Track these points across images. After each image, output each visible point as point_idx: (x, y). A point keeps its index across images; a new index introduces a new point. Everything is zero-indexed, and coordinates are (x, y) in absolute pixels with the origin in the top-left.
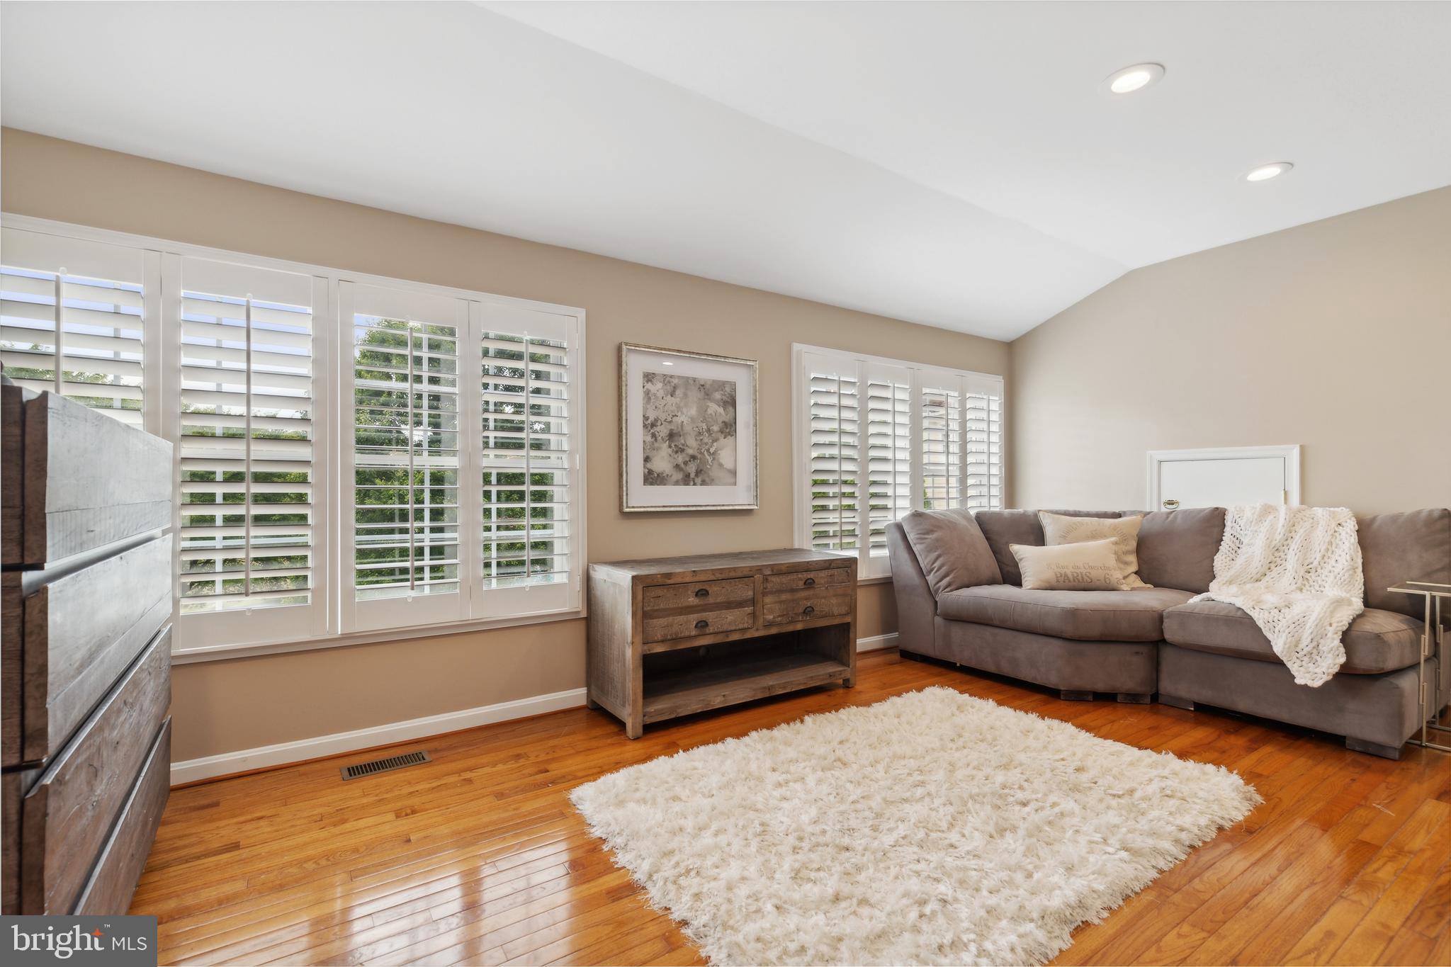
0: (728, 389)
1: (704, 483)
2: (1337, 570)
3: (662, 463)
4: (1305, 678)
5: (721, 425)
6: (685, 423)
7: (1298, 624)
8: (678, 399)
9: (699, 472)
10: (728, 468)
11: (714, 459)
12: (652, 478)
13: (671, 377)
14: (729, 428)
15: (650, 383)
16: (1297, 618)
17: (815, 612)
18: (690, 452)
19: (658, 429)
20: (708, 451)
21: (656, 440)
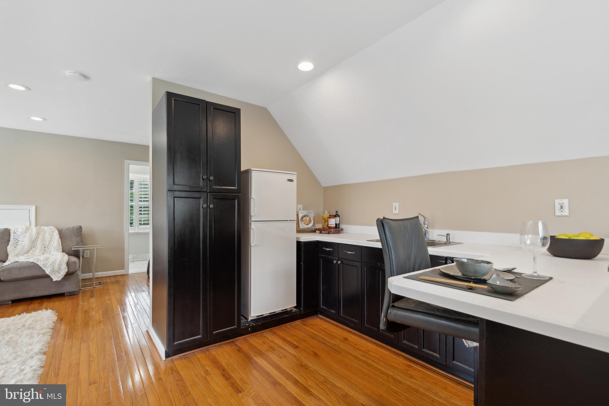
2: (54, 246)
4: (56, 278)
7: (54, 263)
16: (53, 262)
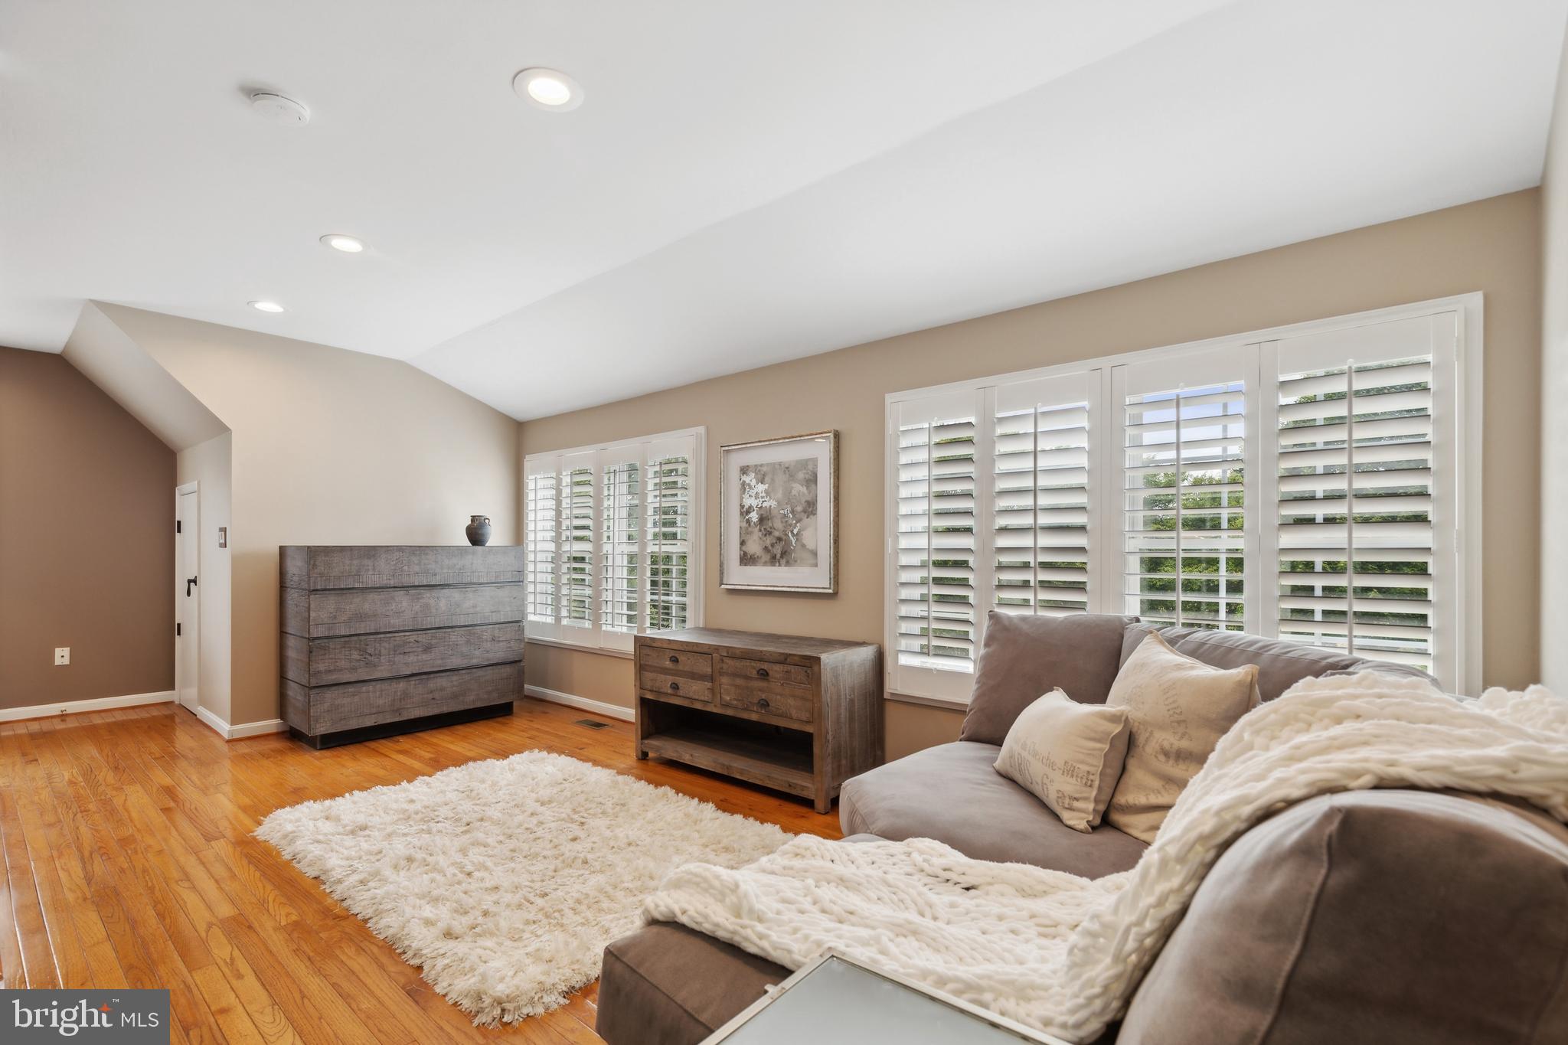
0: (810, 467)
1: (788, 564)
3: (754, 547)
5: (805, 505)
6: (772, 507)
8: (767, 485)
9: (784, 554)
10: (810, 548)
11: (797, 539)
12: (746, 559)
13: (761, 466)
14: (810, 508)
15: (745, 475)
17: (770, 708)
18: (777, 534)
19: (751, 515)
20: (792, 532)
21: (749, 525)
